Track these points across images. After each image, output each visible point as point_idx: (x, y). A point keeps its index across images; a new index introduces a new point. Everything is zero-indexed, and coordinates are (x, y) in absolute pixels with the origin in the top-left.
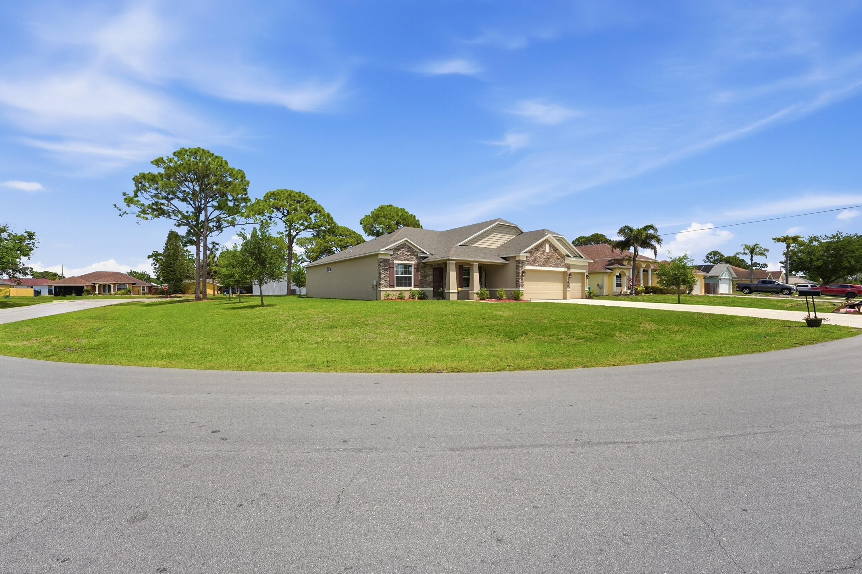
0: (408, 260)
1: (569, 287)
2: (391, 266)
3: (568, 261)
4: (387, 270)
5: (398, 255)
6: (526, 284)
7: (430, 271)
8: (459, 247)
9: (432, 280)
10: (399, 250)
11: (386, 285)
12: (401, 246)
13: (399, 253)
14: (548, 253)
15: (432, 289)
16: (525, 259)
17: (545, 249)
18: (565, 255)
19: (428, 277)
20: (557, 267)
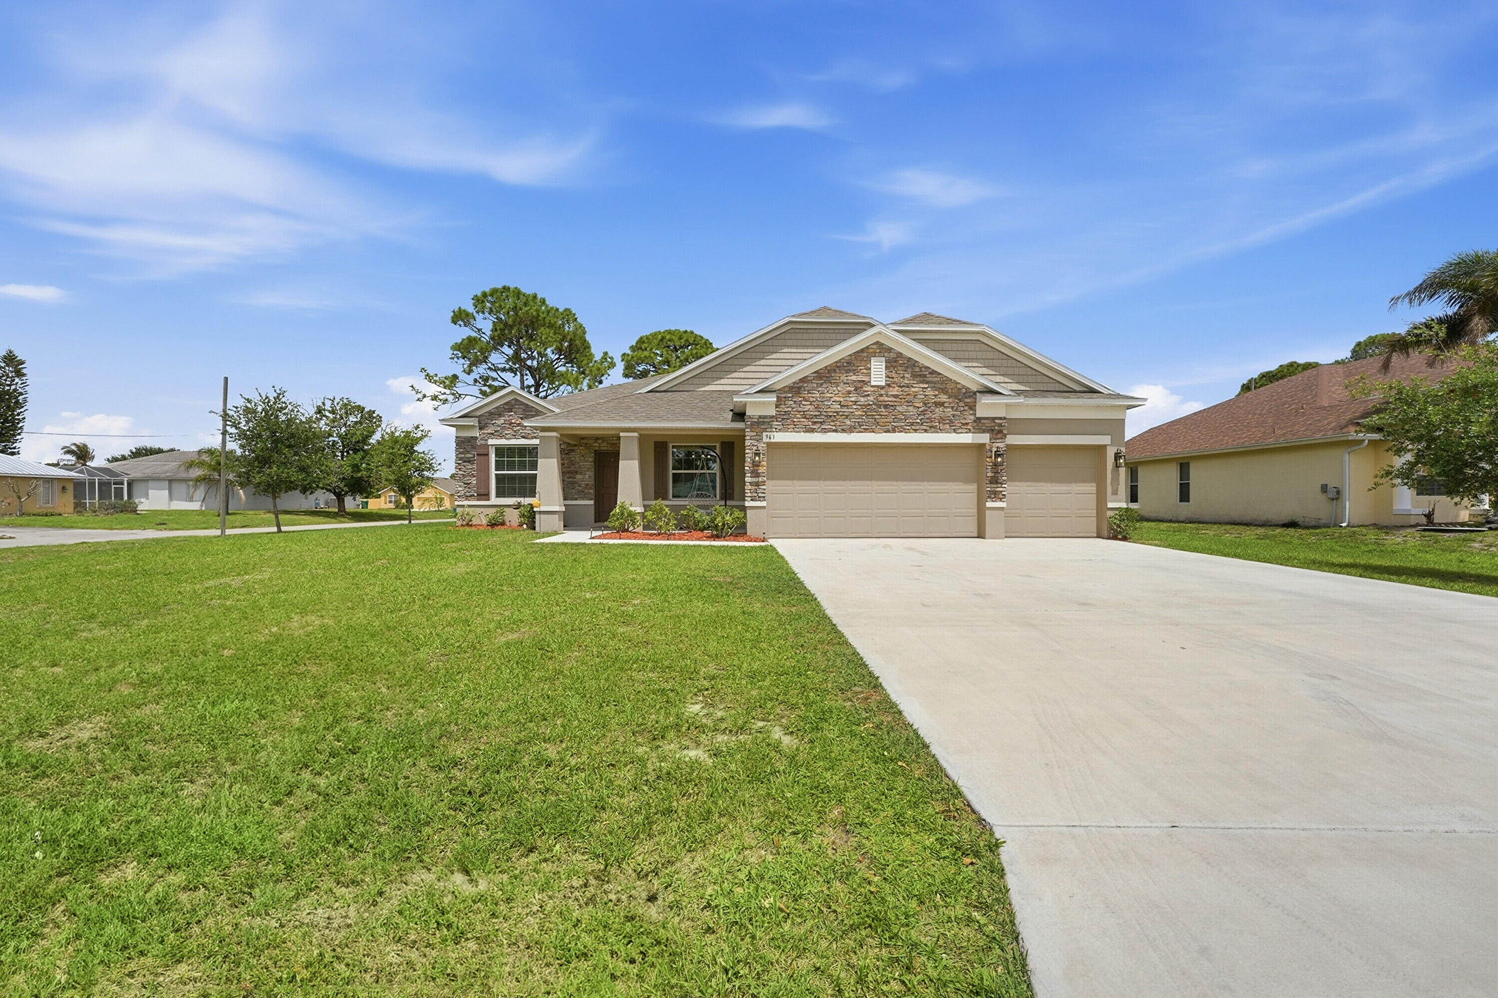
0: (523, 437)
1: (996, 495)
2: (482, 451)
3: (986, 407)
4: (469, 462)
5: (498, 426)
6: (770, 486)
7: (585, 461)
8: (646, 395)
9: (592, 482)
10: (500, 415)
11: (468, 494)
12: (506, 407)
13: (501, 421)
14: (882, 388)
15: (592, 502)
16: (773, 412)
17: (869, 375)
18: (974, 388)
19: (581, 473)
20: (933, 429)
